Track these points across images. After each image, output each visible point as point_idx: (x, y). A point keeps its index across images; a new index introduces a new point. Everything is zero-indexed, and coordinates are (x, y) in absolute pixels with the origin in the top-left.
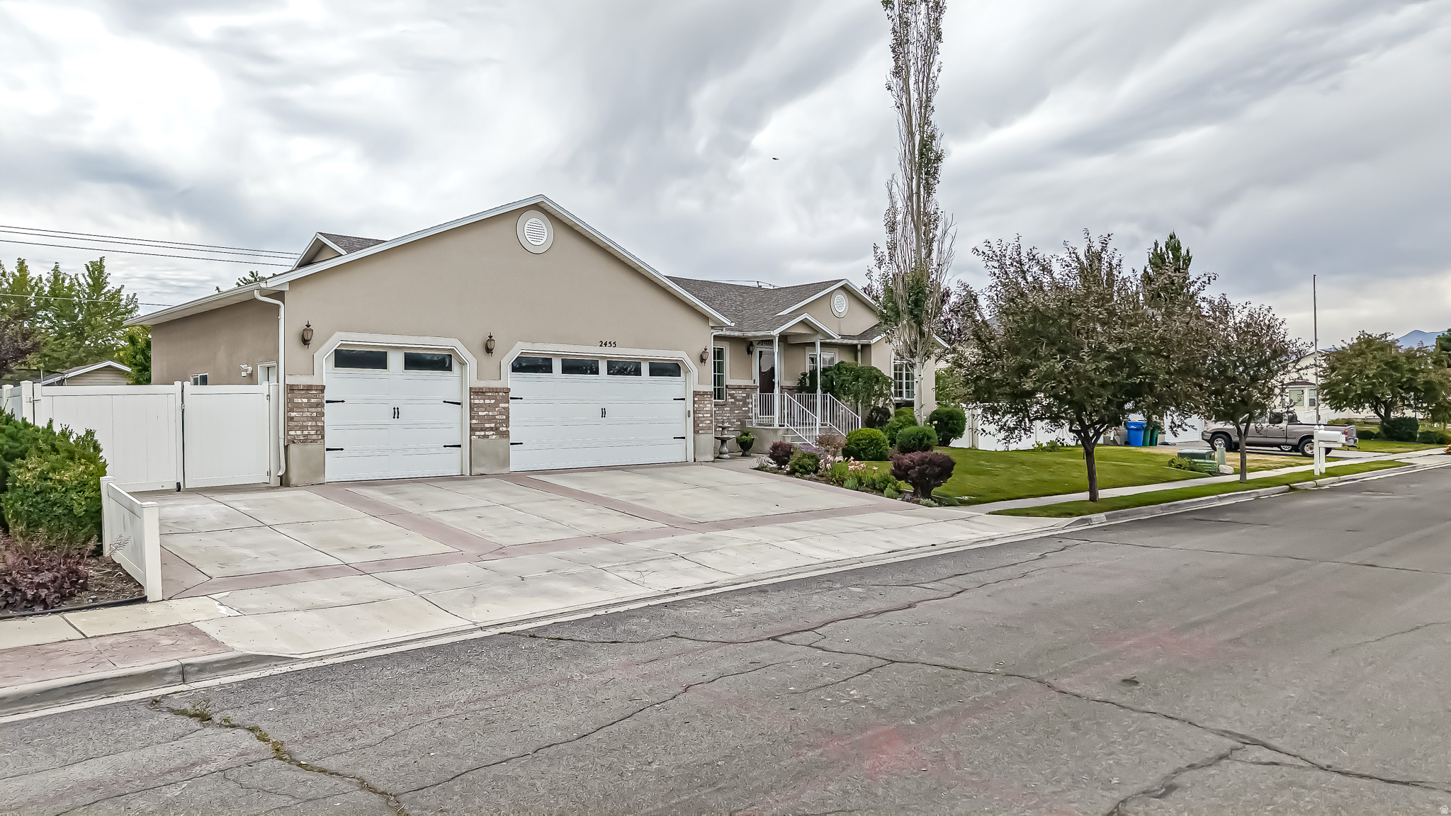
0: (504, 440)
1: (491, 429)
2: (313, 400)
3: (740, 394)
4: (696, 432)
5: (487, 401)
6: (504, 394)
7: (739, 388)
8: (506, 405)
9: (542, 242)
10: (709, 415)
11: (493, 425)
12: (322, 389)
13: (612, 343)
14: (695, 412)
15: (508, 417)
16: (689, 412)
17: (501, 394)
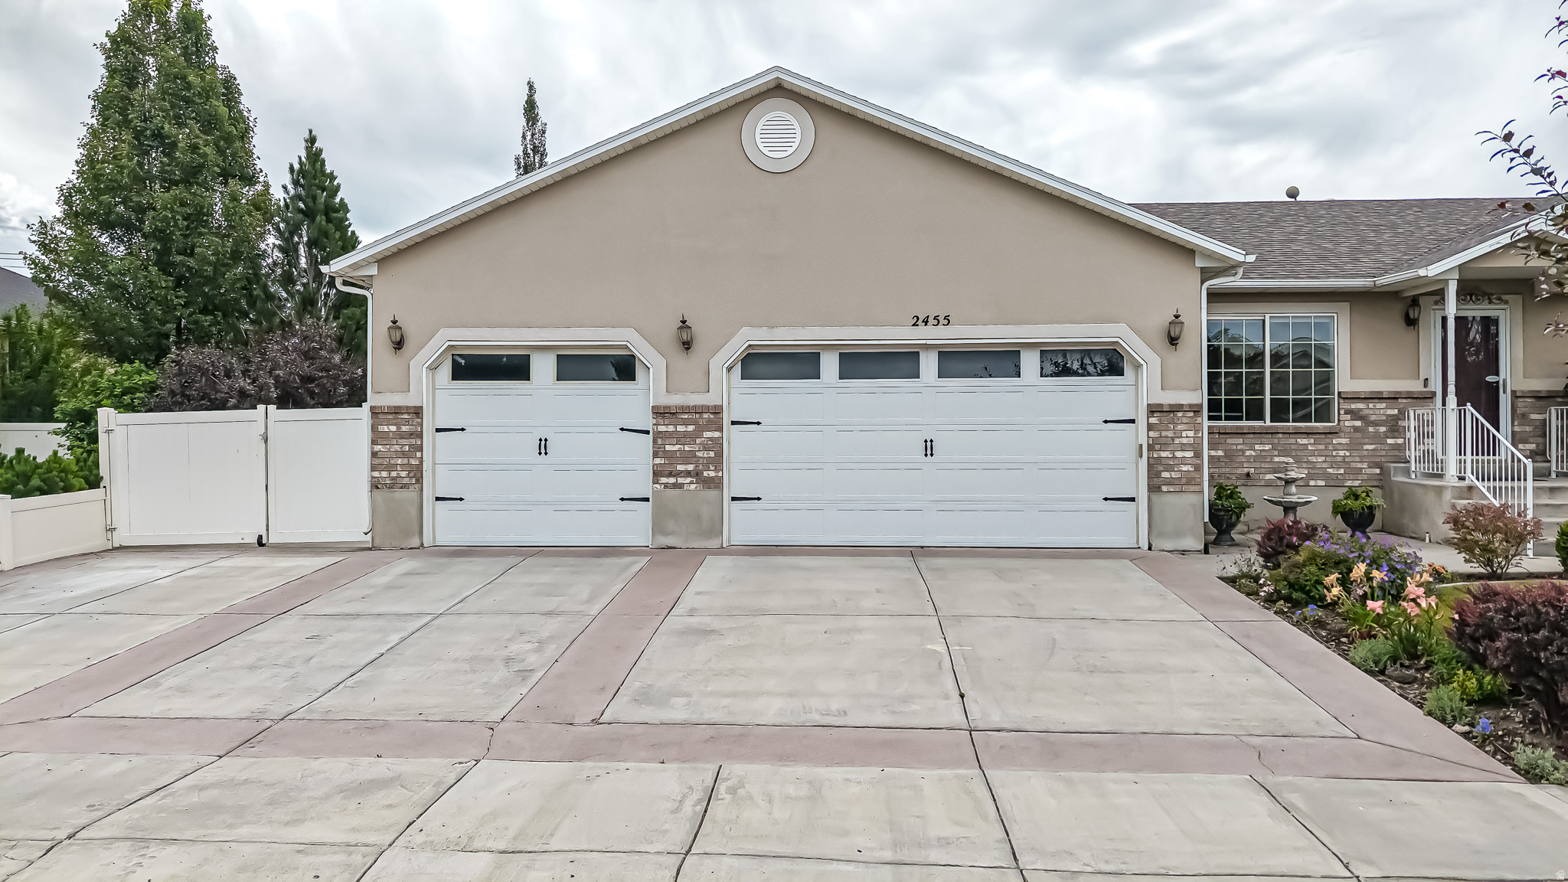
0: (712, 494)
1: (688, 474)
2: (404, 428)
3: (1382, 410)
4: (1154, 488)
5: (680, 428)
6: (712, 416)
7: (1378, 397)
8: (717, 434)
9: (790, 151)
10: (1190, 454)
11: (691, 467)
12: (418, 412)
13: (941, 319)
14: (1150, 448)
15: (720, 455)
16: (1141, 446)
17: (705, 416)
